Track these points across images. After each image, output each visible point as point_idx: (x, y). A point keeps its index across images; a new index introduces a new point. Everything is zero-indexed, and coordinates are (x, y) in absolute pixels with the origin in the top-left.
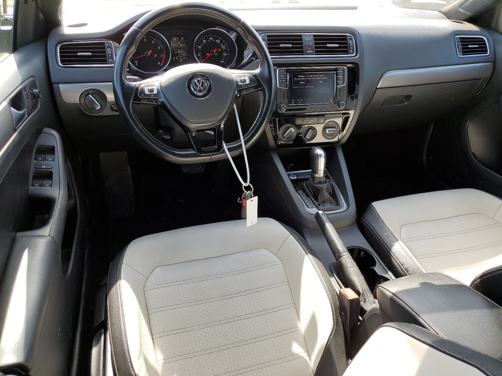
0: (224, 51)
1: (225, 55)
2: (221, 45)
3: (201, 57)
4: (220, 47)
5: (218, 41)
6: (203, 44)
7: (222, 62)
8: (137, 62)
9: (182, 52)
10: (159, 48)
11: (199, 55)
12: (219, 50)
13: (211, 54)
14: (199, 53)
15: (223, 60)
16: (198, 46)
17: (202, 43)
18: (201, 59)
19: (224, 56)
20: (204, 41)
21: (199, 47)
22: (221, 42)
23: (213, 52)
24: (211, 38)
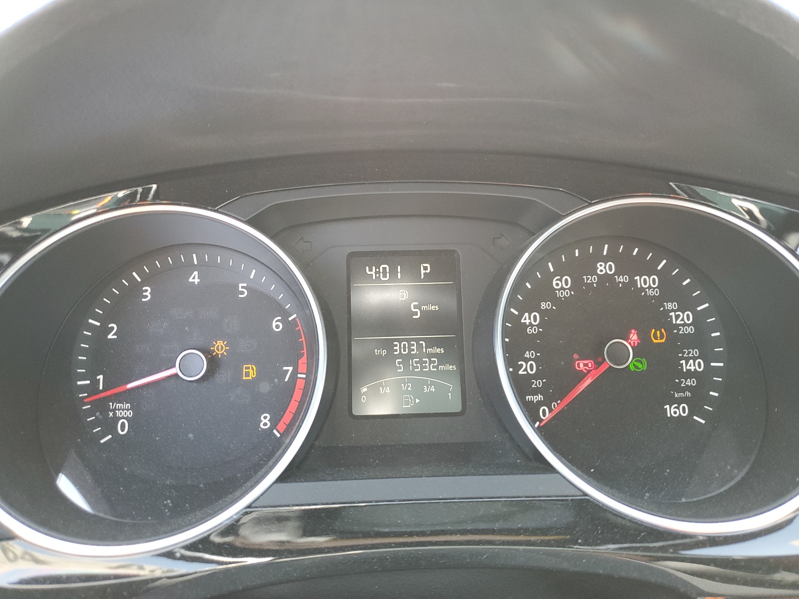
0: (689, 341)
1: (691, 366)
2: (669, 306)
3: (537, 384)
4: (663, 320)
5: (648, 283)
6: (554, 299)
7: (672, 411)
8: (129, 414)
9: (420, 347)
10: (277, 325)
11: (528, 368)
12: (658, 338)
13: (603, 368)
14: (527, 355)
15: (679, 401)
16: (521, 316)
17: (549, 293)
18: (540, 397)
19: (690, 374)
20: (562, 284)
21: (526, 319)
22: (670, 290)
23: (619, 356)
24: (602, 268)
